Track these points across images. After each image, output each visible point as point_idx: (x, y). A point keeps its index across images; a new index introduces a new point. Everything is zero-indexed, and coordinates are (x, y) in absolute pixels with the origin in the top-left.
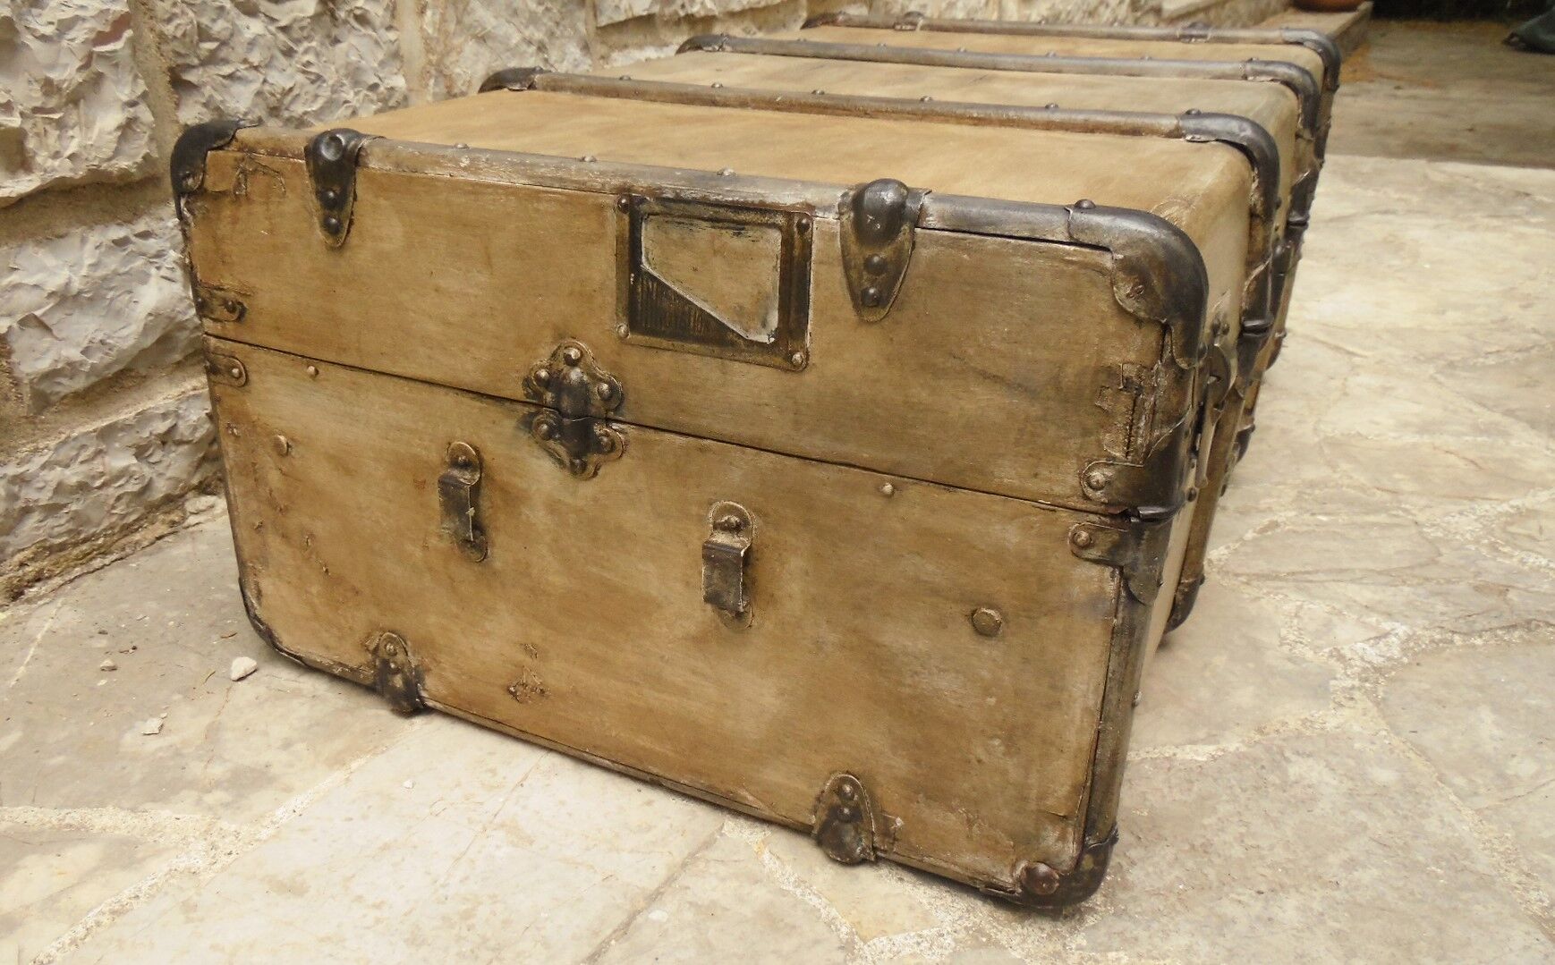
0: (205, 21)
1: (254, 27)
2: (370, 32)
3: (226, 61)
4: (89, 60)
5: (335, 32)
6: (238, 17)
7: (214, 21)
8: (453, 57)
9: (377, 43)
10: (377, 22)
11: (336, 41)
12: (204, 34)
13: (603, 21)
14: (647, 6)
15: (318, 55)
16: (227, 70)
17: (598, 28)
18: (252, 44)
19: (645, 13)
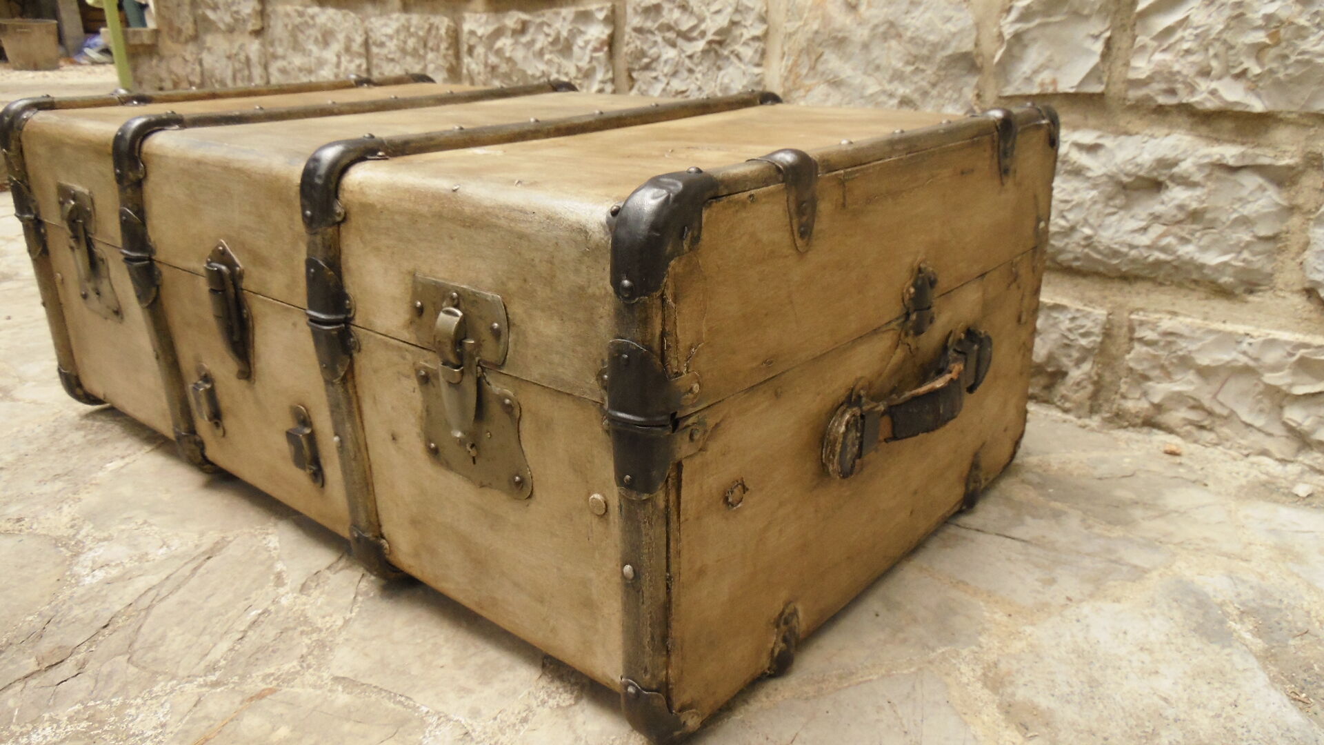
0: (645, 47)
1: (670, 53)
2: (743, 67)
3: (655, 70)
4: (592, 59)
5: (719, 63)
6: (664, 47)
7: (651, 48)
8: (802, 92)
9: (744, 73)
10: (747, 60)
11: (719, 68)
12: (643, 54)
13: (1009, 91)
14: (1076, 83)
15: (704, 75)
16: (654, 74)
17: (1000, 98)
18: (666, 62)
19: (1072, 91)
